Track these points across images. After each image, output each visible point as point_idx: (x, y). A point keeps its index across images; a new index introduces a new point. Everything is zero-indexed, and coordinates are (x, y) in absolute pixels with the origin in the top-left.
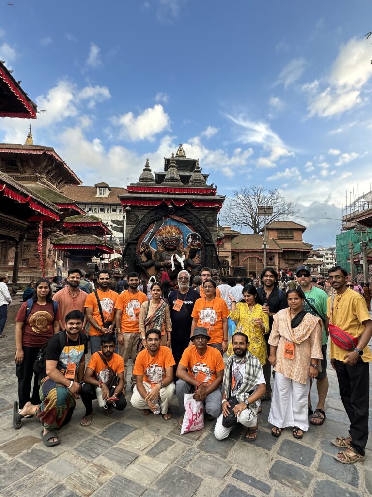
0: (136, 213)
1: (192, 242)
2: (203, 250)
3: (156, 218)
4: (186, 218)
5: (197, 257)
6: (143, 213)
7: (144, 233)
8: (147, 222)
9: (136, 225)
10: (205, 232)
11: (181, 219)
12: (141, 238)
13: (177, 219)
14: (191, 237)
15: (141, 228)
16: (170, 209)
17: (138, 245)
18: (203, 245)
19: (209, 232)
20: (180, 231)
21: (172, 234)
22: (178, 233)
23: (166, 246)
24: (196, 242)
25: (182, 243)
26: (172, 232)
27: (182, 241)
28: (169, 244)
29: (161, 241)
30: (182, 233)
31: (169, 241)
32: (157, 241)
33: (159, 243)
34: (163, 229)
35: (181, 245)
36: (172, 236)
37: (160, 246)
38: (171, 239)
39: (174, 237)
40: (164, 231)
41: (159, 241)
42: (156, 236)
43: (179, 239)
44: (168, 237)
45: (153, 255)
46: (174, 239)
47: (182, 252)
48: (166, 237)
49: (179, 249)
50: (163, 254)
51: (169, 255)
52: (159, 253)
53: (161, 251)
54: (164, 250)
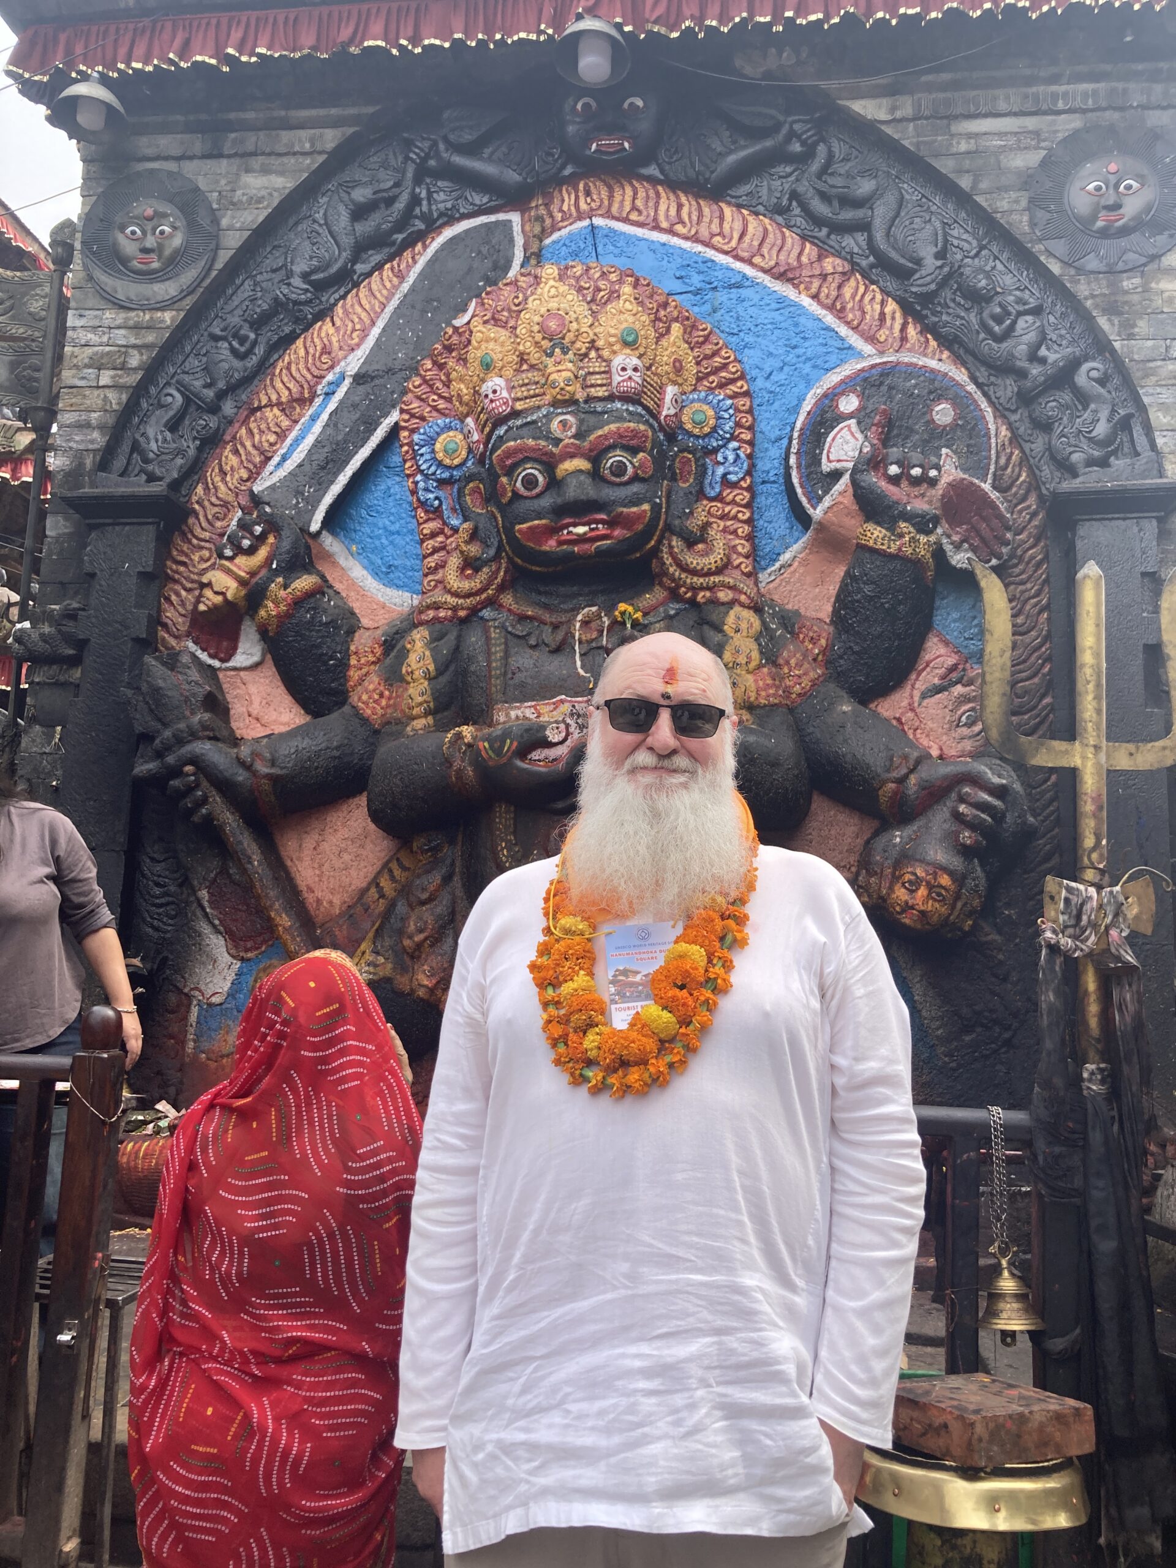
0: (189, 168)
1: (874, 462)
2: (1023, 583)
3: (420, 225)
4: (794, 195)
5: (936, 681)
6: (265, 171)
7: (274, 397)
8: (315, 262)
9: (182, 314)
10: (1043, 352)
11: (722, 218)
12: (236, 452)
13: (681, 222)
14: (861, 416)
15: (243, 340)
16: (586, 100)
17: (195, 541)
18: (1035, 523)
19: (1102, 346)
20: (708, 349)
21: (597, 366)
22: (691, 369)
23: (517, 527)
24: (920, 466)
25: (733, 502)
26: (597, 349)
27: (733, 478)
28: (548, 487)
29: (470, 478)
30: (742, 377)
31: (552, 454)
32: (421, 485)
33: (437, 503)
34: (493, 318)
35: (724, 517)
36: (601, 392)
37: (447, 538)
38: (579, 428)
39: (625, 398)
40: (493, 332)
41: (442, 483)
42: (413, 416)
43: (698, 437)
44: (548, 398)
45: (371, 658)
46: (613, 427)
47: (737, 609)
48: (519, 406)
49: (694, 572)
50: (486, 631)
51: (560, 635)
52: (438, 626)
53: (456, 594)
54: (502, 588)
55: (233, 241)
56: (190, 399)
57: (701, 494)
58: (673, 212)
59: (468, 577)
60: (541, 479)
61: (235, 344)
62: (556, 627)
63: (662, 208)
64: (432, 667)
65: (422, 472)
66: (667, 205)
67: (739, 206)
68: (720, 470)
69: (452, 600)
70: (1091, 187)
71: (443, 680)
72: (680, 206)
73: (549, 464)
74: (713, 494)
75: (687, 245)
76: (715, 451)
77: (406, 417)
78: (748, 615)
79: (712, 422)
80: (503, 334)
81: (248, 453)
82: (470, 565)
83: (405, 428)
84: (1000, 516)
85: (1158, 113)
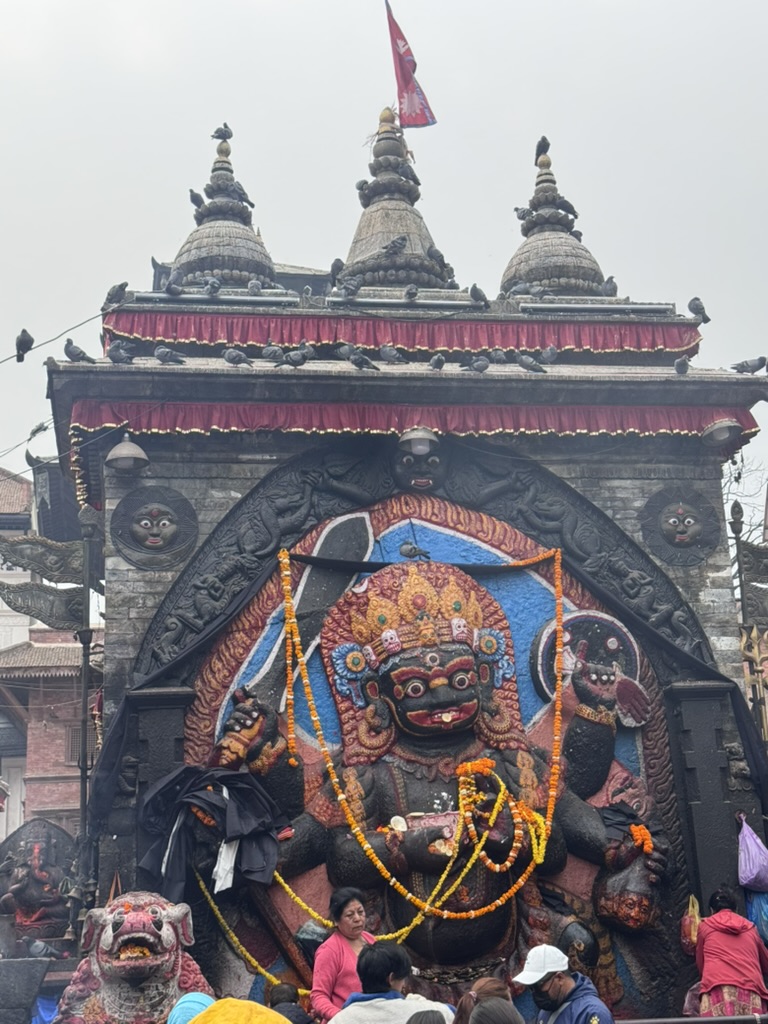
0: (175, 484)
1: (583, 673)
2: (655, 731)
3: (315, 522)
4: (520, 512)
5: (619, 786)
6: (224, 488)
7: (240, 626)
8: (258, 544)
9: (179, 574)
10: (655, 606)
11: (482, 521)
12: (220, 660)
13: (460, 523)
14: (572, 644)
15: (216, 590)
16: (409, 457)
17: (200, 715)
18: (658, 698)
19: (681, 604)
20: (486, 601)
21: (444, 624)
22: (481, 615)
23: (409, 713)
24: (607, 674)
25: (509, 690)
26: (442, 613)
27: (508, 676)
28: (425, 692)
29: (369, 679)
30: (505, 618)
31: (428, 675)
32: (338, 681)
33: (348, 692)
34: (382, 593)
35: (505, 698)
36: (447, 638)
37: (356, 712)
38: (441, 660)
39: (461, 642)
40: (384, 602)
41: (350, 681)
42: (329, 640)
43: (488, 655)
44: (420, 643)
45: (316, 784)
46: (457, 660)
47: (521, 752)
48: (405, 646)
49: (497, 733)
50: (389, 770)
51: (433, 773)
52: (361, 767)
53: (367, 748)
54: (393, 744)
55: (205, 530)
56: (187, 626)
57: (494, 687)
58: (455, 517)
59: (374, 737)
60: (422, 688)
61: (213, 592)
62: (429, 767)
63: (449, 514)
64: (363, 792)
65: (338, 674)
66: (451, 513)
67: (490, 515)
68: (501, 672)
69: (367, 751)
70: (671, 521)
71: (369, 799)
72: (458, 514)
73: (426, 680)
74: (498, 686)
75: (465, 537)
76: (498, 661)
77: (325, 641)
78: (526, 755)
79: (496, 647)
80: (390, 604)
81: (227, 660)
82: (374, 730)
83: (325, 648)
84: (644, 699)
85: (699, 482)
